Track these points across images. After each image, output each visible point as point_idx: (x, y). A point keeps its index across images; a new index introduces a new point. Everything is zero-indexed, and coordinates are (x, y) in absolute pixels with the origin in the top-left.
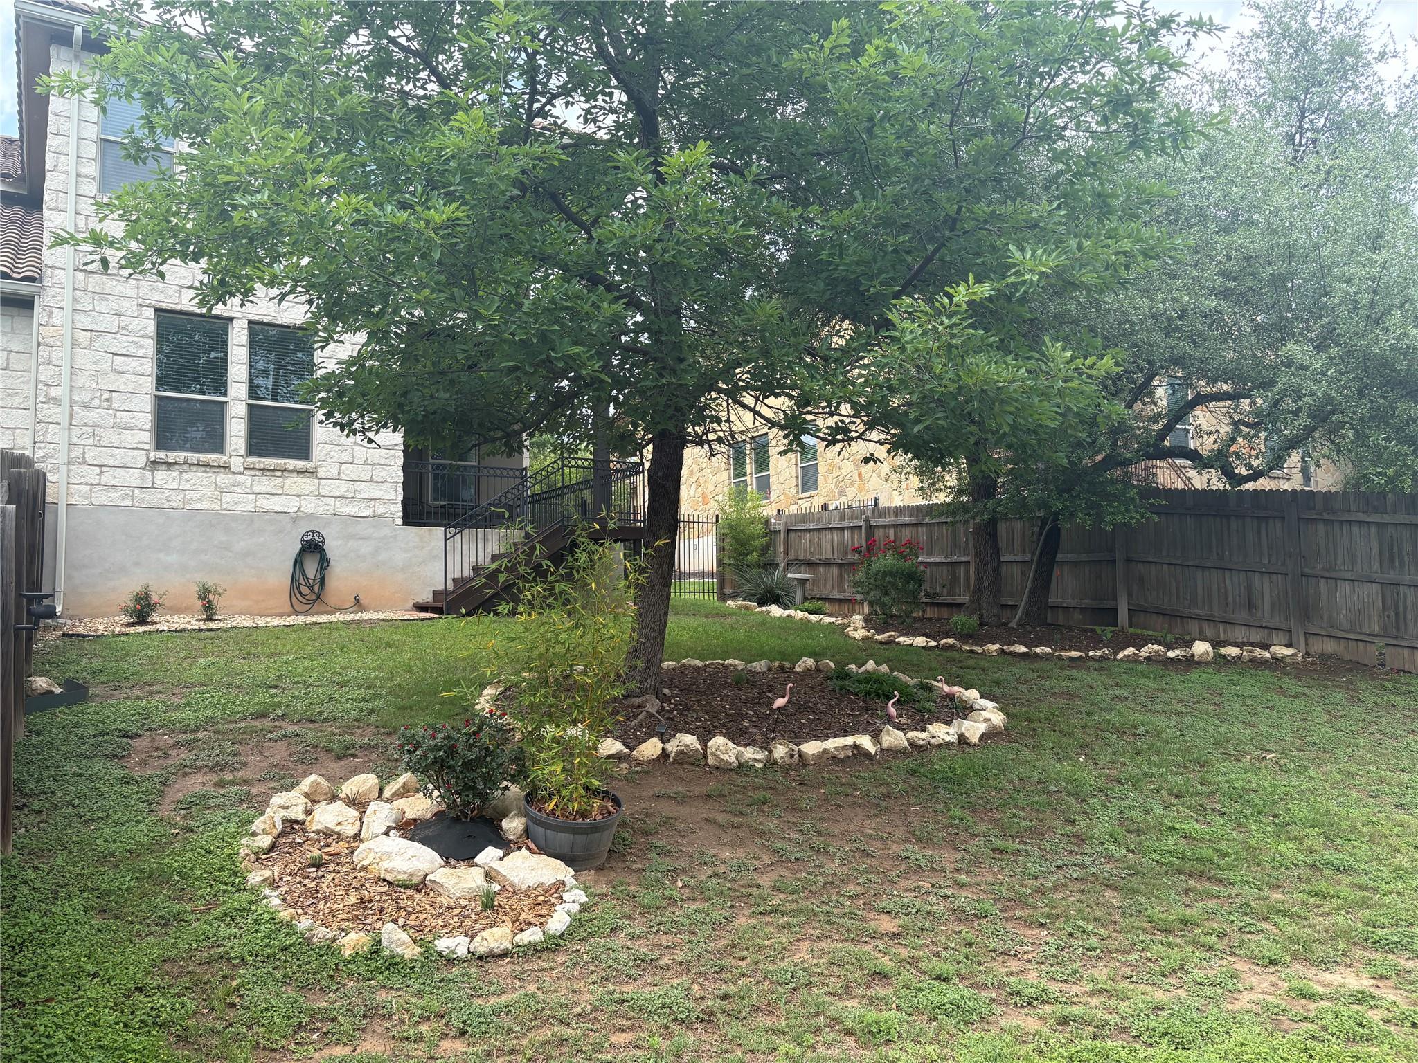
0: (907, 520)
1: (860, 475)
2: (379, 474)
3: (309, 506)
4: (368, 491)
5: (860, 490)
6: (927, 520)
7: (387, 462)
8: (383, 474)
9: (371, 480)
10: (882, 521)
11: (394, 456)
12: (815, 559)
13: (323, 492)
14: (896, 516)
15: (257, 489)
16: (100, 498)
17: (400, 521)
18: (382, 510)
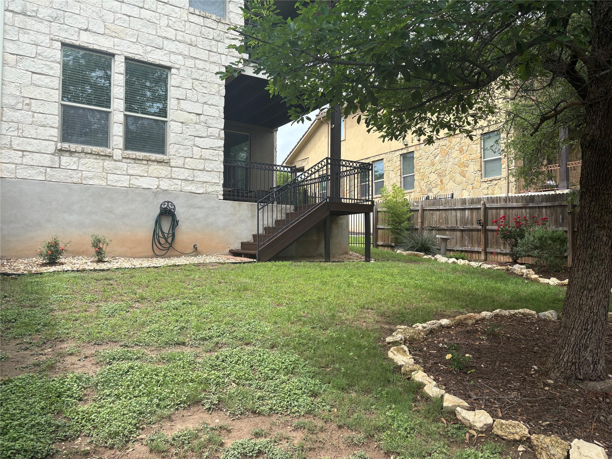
0: (515, 205)
1: (441, 181)
2: (209, 166)
3: (165, 185)
4: (202, 177)
5: (441, 189)
6: (531, 205)
7: (214, 158)
8: (211, 166)
9: (204, 170)
10: (495, 205)
11: (218, 155)
12: (443, 227)
13: (174, 176)
14: (506, 202)
15: (131, 172)
16: (22, 173)
17: (222, 197)
18: (210, 189)
